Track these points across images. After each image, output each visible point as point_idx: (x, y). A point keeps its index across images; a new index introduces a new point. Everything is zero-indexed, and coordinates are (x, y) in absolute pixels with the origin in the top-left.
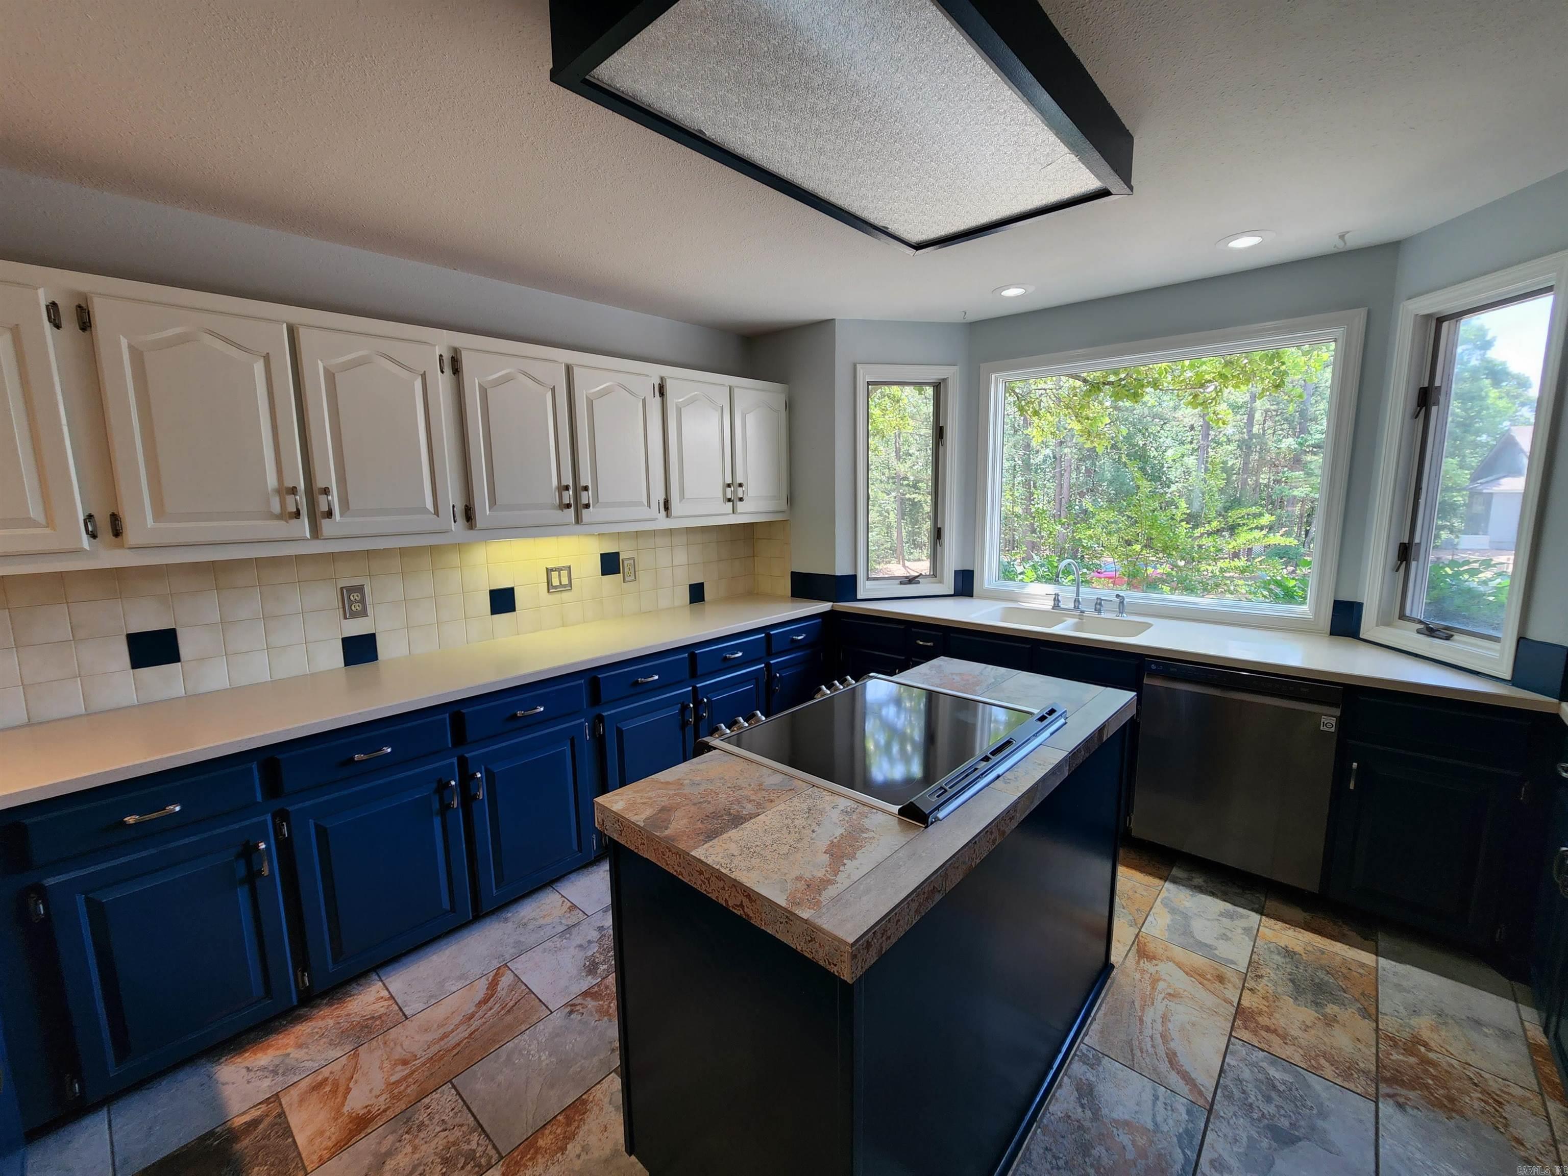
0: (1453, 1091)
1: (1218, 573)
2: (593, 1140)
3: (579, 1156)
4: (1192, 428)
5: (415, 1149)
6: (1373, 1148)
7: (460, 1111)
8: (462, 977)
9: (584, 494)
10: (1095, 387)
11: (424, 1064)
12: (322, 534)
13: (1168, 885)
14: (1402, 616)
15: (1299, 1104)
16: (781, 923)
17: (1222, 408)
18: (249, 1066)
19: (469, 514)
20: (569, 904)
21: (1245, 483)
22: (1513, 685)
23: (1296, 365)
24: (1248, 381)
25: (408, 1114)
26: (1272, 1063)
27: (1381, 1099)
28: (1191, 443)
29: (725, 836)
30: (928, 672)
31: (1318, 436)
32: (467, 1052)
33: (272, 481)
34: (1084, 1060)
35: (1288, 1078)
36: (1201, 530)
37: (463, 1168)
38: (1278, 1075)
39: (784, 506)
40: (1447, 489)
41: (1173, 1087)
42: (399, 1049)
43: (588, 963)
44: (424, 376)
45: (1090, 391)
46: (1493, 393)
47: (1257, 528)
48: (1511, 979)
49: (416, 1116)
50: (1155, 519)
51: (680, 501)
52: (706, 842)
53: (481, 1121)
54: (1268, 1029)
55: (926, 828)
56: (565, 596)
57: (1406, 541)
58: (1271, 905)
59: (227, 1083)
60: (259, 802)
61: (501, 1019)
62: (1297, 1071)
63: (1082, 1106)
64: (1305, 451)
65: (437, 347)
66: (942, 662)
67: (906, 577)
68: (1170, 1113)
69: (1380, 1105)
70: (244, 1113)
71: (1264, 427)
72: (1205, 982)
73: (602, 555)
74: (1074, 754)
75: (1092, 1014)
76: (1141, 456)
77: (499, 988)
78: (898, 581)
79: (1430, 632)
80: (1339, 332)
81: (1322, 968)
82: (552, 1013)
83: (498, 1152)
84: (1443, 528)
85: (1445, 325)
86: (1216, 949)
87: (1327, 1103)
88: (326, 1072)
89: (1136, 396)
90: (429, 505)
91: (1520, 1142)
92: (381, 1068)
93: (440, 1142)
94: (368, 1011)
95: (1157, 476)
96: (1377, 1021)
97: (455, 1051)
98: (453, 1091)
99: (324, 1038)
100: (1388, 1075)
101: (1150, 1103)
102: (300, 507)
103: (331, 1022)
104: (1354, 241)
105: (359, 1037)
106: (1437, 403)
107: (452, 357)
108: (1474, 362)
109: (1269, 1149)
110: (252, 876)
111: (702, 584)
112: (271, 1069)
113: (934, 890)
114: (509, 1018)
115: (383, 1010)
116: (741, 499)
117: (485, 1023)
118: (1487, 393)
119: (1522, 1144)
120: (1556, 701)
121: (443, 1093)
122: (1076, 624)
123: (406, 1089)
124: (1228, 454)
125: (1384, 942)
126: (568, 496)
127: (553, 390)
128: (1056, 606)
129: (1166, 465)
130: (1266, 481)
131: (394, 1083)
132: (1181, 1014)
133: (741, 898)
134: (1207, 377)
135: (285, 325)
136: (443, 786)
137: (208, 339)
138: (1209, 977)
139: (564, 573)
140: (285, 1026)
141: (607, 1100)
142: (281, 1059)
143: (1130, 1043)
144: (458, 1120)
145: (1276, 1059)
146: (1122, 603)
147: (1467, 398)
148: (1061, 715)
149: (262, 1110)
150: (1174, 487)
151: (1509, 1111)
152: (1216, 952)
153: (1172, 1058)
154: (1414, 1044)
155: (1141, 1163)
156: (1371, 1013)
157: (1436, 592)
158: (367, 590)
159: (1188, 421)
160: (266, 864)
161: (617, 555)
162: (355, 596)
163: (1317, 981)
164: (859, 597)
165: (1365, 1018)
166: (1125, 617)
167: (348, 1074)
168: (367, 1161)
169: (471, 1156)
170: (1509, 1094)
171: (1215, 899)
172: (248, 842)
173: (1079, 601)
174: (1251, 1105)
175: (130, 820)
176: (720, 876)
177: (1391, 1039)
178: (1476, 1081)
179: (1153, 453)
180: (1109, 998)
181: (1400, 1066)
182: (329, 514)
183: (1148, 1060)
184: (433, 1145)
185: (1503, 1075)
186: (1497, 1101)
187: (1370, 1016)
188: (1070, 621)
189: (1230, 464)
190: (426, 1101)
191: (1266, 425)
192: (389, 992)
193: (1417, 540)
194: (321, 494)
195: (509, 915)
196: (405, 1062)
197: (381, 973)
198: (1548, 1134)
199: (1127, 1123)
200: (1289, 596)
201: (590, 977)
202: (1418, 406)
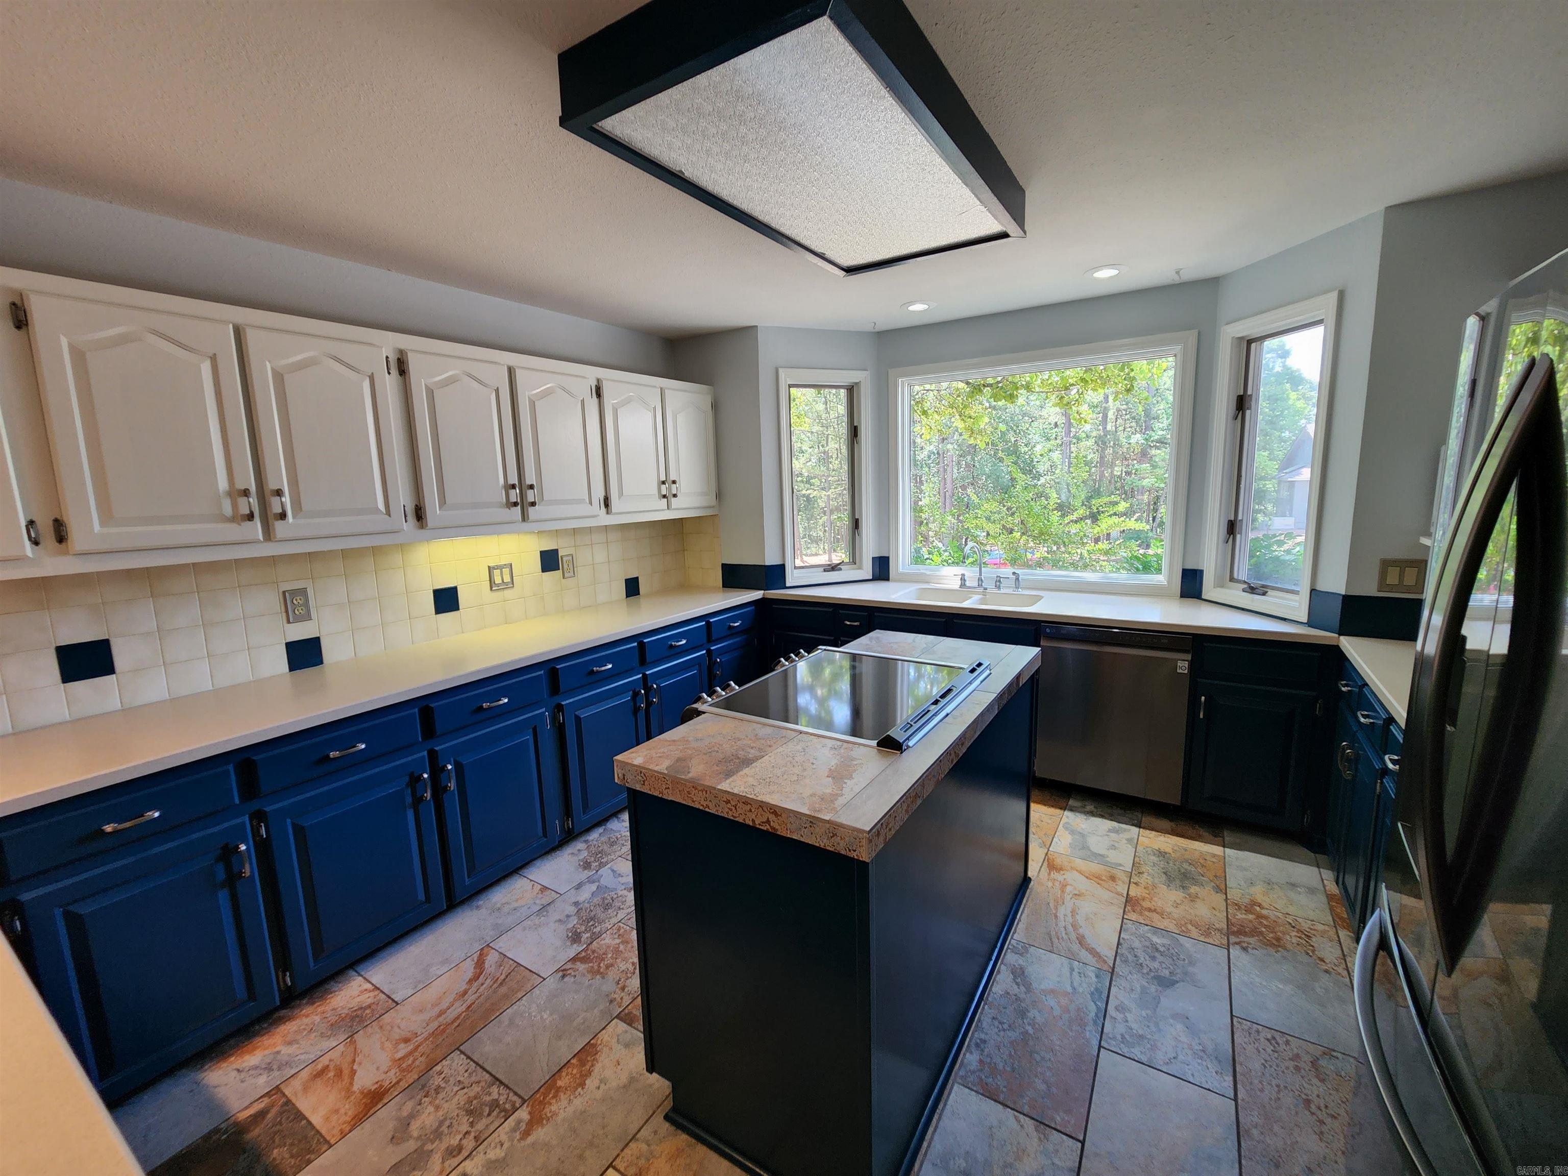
0: (1279, 934)
1: (1086, 555)
2: (608, 1073)
3: (598, 1088)
4: (1056, 425)
5: (437, 1108)
6: (1227, 979)
7: (474, 1071)
8: (446, 961)
9: (530, 492)
10: (977, 389)
11: (426, 1039)
12: (275, 537)
13: (1067, 813)
14: (1232, 579)
15: (1175, 958)
16: (805, 828)
17: (1084, 408)
18: (238, 1067)
19: (419, 514)
20: (539, 887)
21: (1102, 475)
22: (1309, 626)
23: (1142, 372)
24: (1104, 385)
25: (422, 1081)
26: (1154, 933)
27: (1231, 946)
28: (1056, 439)
29: (741, 773)
30: (868, 642)
31: (1161, 433)
32: (468, 1022)
33: (223, 484)
34: (1015, 951)
35: (1166, 941)
36: (1071, 517)
37: (489, 1115)
38: (1158, 941)
39: (713, 502)
40: (1263, 478)
41: (1085, 961)
42: (396, 1030)
43: (570, 934)
44: (372, 378)
45: (973, 392)
46: (1293, 395)
47: (1115, 514)
48: (1315, 852)
49: (431, 1082)
50: (1030, 509)
51: (619, 498)
52: (726, 779)
53: (497, 1076)
54: (1150, 910)
55: (901, 753)
56: (508, 593)
57: (1232, 519)
58: (1146, 819)
59: (219, 1086)
60: (237, 805)
61: (495, 992)
62: (1172, 936)
63: (1017, 984)
64: (1150, 446)
65: (384, 349)
66: (877, 634)
67: (829, 565)
68: (1083, 979)
69: (1231, 950)
70: (246, 1108)
71: (1116, 424)
72: (1100, 882)
73: (541, 552)
74: (1001, 696)
75: (1018, 917)
76: (1014, 451)
77: (487, 965)
78: (822, 569)
79: (1252, 590)
80: (1178, 348)
81: (1186, 861)
82: (544, 979)
83: (520, 1097)
84: (1259, 511)
85: (1253, 345)
86: (1108, 857)
87: (1195, 955)
88: (324, 1061)
89: (1012, 398)
90: (381, 506)
91: (1322, 960)
92: (383, 1048)
93: (461, 1097)
94: (354, 1003)
95: (1029, 469)
96: (1226, 894)
97: (456, 1024)
98: (462, 1056)
99: (314, 1032)
100: (1235, 929)
101: (1068, 974)
102: (253, 510)
103: (317, 1019)
104: (1187, 276)
105: (351, 1027)
106: (1249, 408)
107: (399, 359)
108: (1278, 369)
109: (1156, 991)
110: (233, 879)
111: (637, 578)
112: (264, 1066)
113: (917, 796)
114: (503, 990)
115: (370, 1001)
116: (675, 496)
117: (479, 997)
118: (1288, 395)
119: (1324, 962)
120: (1337, 635)
121: (453, 1060)
122: (981, 599)
123: (413, 1062)
124: (1087, 448)
125: (1228, 836)
126: (514, 495)
127: (497, 391)
128: (963, 585)
129: (1036, 460)
130: (1119, 473)
131: (399, 1059)
132: (1086, 907)
133: (767, 815)
134: (1071, 381)
135: (231, 326)
136: (415, 779)
137: (152, 339)
138: (1104, 878)
139: (506, 571)
140: (266, 1028)
141: (615, 1040)
142: (272, 1056)
143: (1049, 934)
144: (473, 1079)
145: (1156, 930)
146: (1017, 579)
147: (1273, 399)
148: (987, 667)
149: (265, 1102)
150: (1042, 480)
151: (1314, 941)
152: (1108, 859)
153: (1081, 940)
154: (1251, 906)
155: (1066, 1017)
156: (1222, 889)
157: (1255, 559)
158: (310, 593)
159: (1053, 419)
160: (247, 866)
161: (555, 552)
162: (298, 600)
163: (1183, 871)
164: (788, 585)
165: (1217, 892)
166: (1020, 591)
167: (349, 1059)
168: (391, 1125)
169: (495, 1104)
170: (1315, 930)
171: (1104, 820)
172: (227, 845)
173: (982, 580)
174: (1141, 964)
175: (108, 828)
176: (746, 801)
177: (1236, 905)
178: (1293, 925)
179: (1023, 449)
180: (1030, 904)
181: (1243, 922)
182: (283, 516)
183: (1063, 944)
184: (455, 1100)
185: (1311, 918)
186: (1307, 936)
187: (1221, 890)
188: (976, 597)
189: (1089, 458)
190: (438, 1068)
191: (1118, 423)
192: (373, 984)
193: (1240, 517)
194: (274, 495)
195: (481, 903)
196: (406, 1040)
197: (358, 969)
198: (1340, 952)
199: (1052, 991)
200: (1147, 568)
201: (575, 945)
202: (1237, 410)
